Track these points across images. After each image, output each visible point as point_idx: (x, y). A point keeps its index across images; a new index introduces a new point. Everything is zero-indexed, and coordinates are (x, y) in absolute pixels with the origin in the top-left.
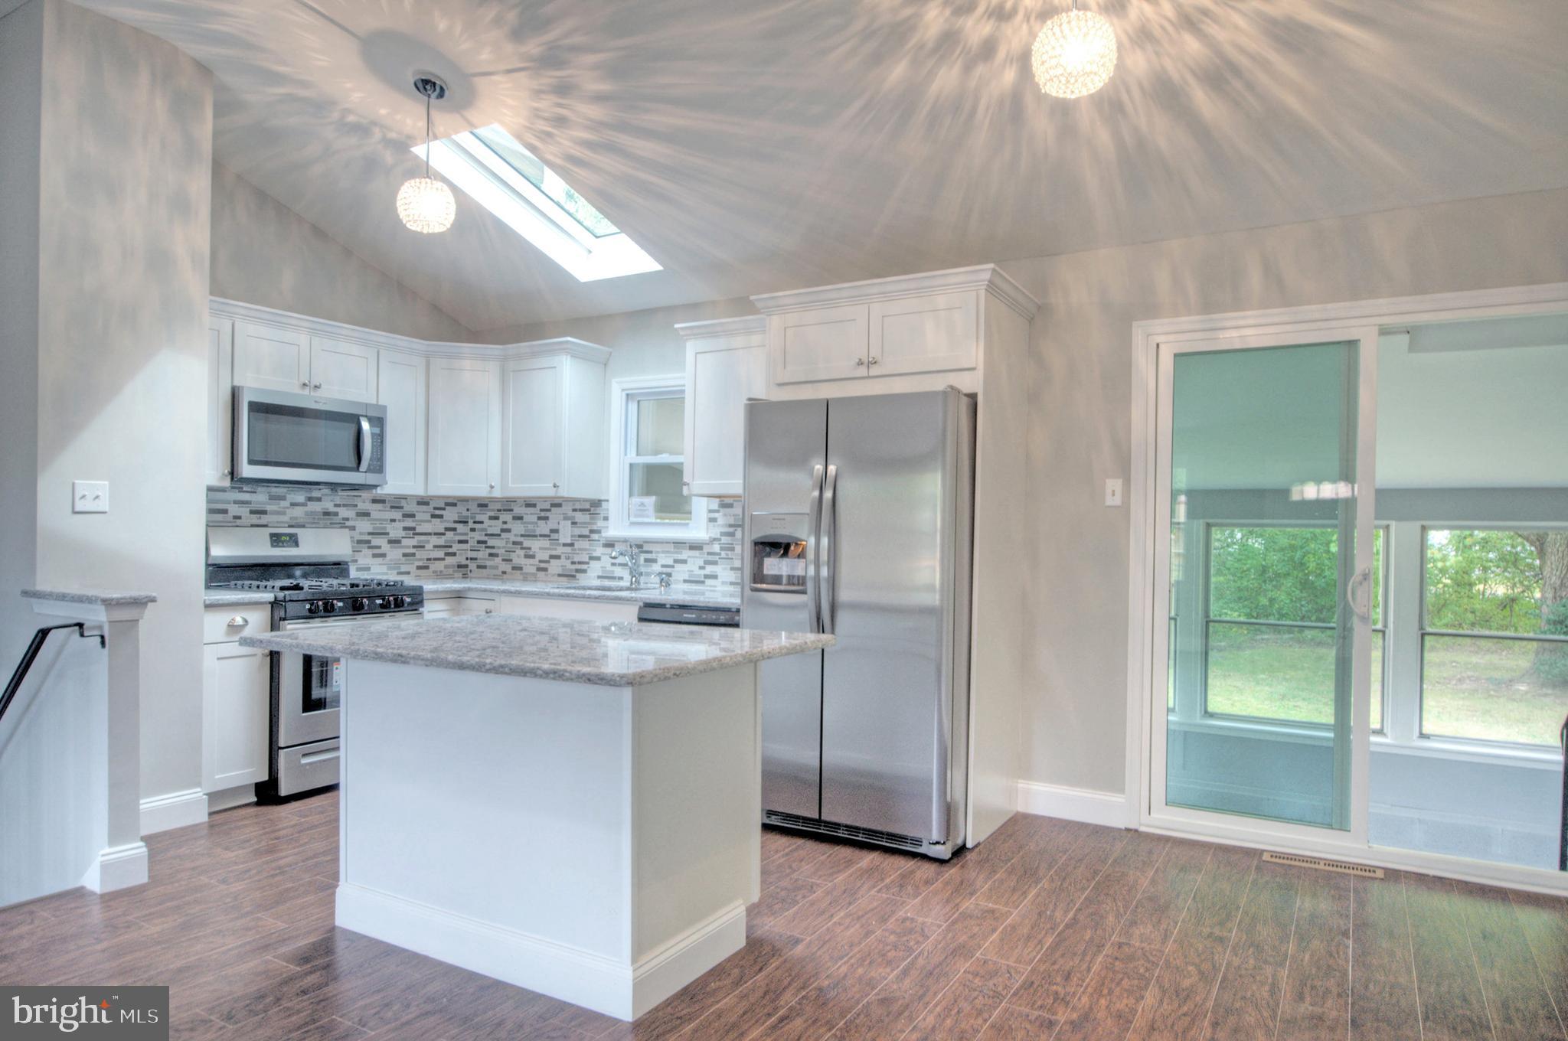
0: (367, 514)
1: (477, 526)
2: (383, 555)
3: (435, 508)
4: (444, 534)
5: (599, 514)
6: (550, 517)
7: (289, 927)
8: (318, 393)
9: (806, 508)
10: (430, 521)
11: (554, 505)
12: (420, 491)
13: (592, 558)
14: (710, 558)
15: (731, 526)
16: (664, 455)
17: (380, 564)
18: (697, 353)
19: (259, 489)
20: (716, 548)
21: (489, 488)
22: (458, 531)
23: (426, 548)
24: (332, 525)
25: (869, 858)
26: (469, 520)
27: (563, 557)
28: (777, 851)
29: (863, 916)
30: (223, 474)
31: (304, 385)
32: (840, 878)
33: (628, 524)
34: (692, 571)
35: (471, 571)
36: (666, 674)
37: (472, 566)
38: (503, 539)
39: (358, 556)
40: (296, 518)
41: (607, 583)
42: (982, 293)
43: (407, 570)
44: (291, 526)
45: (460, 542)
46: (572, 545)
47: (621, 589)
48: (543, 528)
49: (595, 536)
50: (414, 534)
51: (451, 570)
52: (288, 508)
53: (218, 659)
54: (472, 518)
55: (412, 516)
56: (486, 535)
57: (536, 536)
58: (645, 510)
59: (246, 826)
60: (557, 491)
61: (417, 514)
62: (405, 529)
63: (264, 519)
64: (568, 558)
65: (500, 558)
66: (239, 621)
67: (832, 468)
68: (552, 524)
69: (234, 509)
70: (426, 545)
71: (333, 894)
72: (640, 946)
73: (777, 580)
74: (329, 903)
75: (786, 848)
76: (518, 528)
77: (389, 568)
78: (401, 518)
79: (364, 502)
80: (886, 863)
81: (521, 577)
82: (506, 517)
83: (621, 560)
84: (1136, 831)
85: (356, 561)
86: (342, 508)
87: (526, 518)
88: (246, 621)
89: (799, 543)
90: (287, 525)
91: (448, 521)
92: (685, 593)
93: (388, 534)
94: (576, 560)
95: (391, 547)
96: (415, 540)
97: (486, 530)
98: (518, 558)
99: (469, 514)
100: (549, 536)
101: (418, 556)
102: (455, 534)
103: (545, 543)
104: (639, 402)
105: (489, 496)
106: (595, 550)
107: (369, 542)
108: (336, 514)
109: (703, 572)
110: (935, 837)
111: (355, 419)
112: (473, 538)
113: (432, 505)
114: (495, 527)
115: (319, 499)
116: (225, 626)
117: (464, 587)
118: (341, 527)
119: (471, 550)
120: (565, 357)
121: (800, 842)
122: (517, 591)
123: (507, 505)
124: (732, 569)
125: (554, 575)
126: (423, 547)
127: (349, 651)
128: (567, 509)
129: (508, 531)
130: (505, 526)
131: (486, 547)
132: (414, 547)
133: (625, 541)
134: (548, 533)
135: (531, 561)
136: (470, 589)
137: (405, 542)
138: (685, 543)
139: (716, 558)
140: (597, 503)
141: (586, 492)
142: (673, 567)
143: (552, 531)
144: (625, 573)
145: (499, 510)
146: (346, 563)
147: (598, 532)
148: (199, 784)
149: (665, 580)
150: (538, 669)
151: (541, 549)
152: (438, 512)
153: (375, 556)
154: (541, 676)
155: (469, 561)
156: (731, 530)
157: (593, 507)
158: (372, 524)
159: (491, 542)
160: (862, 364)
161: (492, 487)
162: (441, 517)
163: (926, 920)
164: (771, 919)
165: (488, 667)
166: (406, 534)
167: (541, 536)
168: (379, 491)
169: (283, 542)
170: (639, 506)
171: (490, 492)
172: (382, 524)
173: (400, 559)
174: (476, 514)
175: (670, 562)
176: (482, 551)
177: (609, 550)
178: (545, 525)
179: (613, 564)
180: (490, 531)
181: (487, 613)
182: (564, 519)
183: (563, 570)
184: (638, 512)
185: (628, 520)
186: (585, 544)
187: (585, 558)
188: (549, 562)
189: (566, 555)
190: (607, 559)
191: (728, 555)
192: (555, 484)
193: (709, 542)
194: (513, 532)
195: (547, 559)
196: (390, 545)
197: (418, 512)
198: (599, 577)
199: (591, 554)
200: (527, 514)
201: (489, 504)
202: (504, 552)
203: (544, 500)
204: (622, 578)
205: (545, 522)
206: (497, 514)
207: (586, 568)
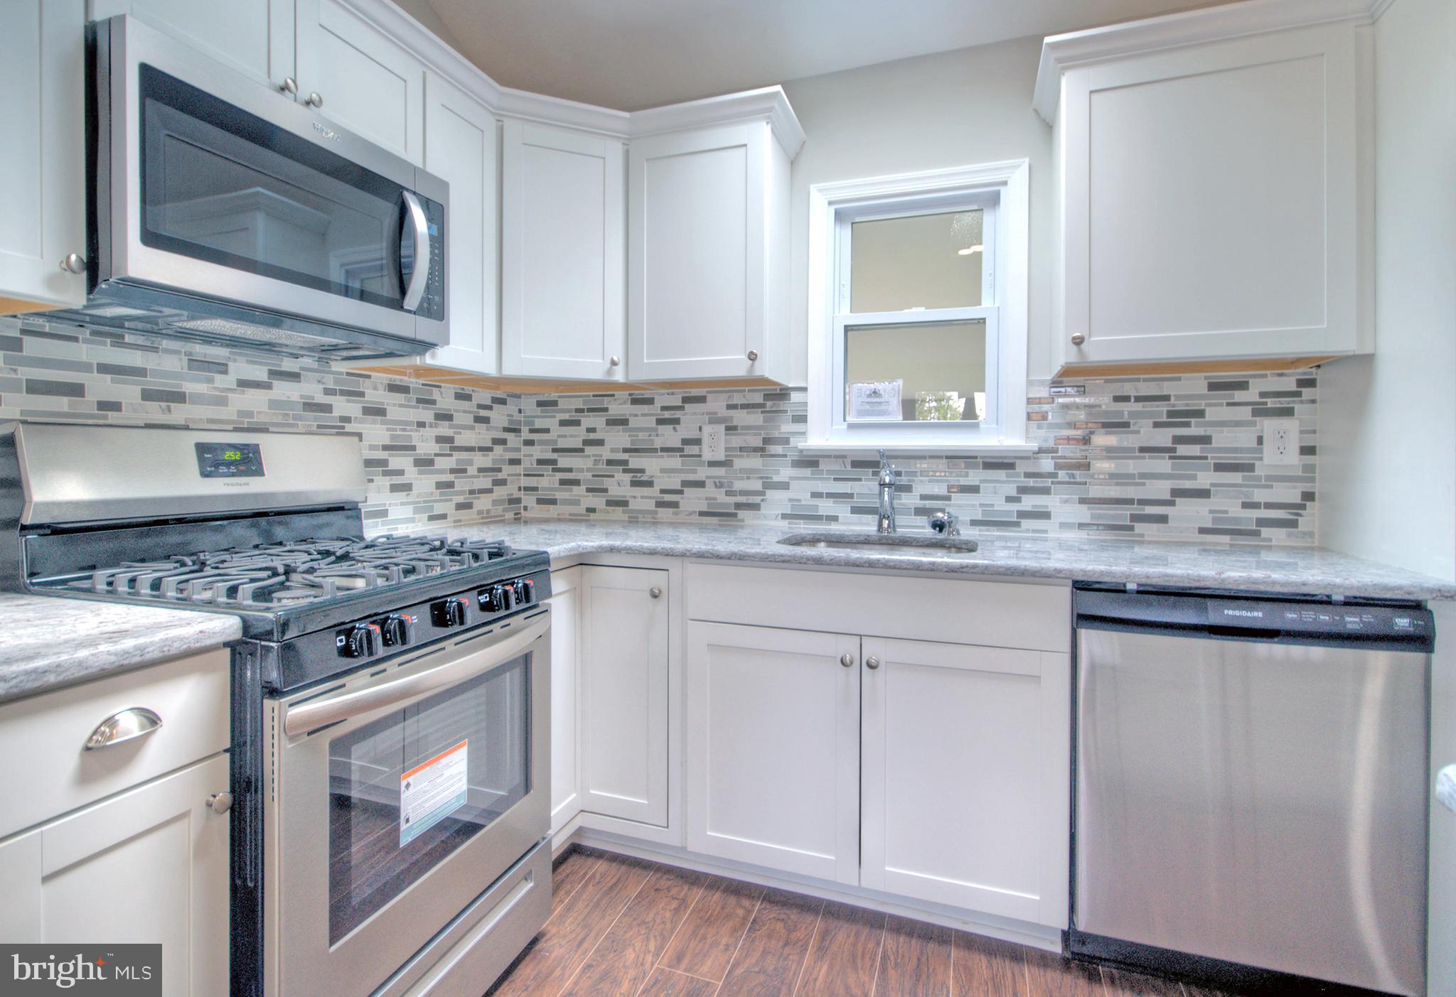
0: (381, 412)
1: (535, 436)
2: (407, 488)
3: (479, 405)
4: (490, 449)
5: (786, 412)
6: (683, 419)
8: (316, 114)
10: (472, 428)
11: (688, 398)
12: (489, 367)
13: (769, 485)
14: (1031, 482)
15: (1081, 426)
16: (916, 310)
17: (402, 504)
18: (1090, 93)
20: (1047, 464)
21: (608, 366)
22: (509, 445)
23: (468, 473)
24: (322, 429)
26: (525, 428)
27: (709, 483)
33: (846, 427)
35: (526, 508)
37: (529, 500)
38: (588, 456)
39: (370, 490)
40: (251, 414)
44: (236, 430)
45: (511, 462)
46: (726, 463)
49: (778, 449)
50: (452, 449)
51: (501, 508)
52: (232, 390)
54: (526, 423)
55: (449, 418)
56: (555, 450)
57: (655, 450)
58: (881, 403)
60: (754, 369)
61: (456, 415)
62: (440, 439)
63: (179, 413)
64: (719, 485)
65: (583, 488)
66: (130, 726)
68: (686, 430)
70: (469, 468)
76: (617, 439)
77: (416, 511)
78: (433, 421)
79: (375, 388)
81: (625, 517)
82: (598, 421)
85: (369, 500)
86: (338, 397)
87: (634, 423)
90: (233, 428)
91: (496, 428)
93: (413, 448)
94: (737, 488)
95: (420, 473)
96: (454, 458)
97: (555, 442)
98: (619, 485)
99: (521, 418)
100: (681, 450)
101: (457, 488)
102: (505, 450)
103: (674, 462)
104: (853, 225)
105: (606, 378)
106: (777, 472)
107: (383, 463)
108: (329, 408)
109: (1015, 507)
111: (399, 196)
112: (532, 455)
113: (471, 401)
114: (574, 437)
115: (295, 377)
117: (593, 545)
118: (338, 434)
119: (525, 475)
124: (1083, 501)
125: (691, 514)
128: (716, 403)
129: (600, 443)
130: (592, 436)
131: (554, 470)
132: (453, 471)
133: (839, 455)
134: (679, 446)
135: (645, 491)
136: (603, 549)
137: (439, 463)
138: (976, 457)
139: (1046, 482)
140: (780, 393)
142: (948, 498)
143: (686, 442)
145: (577, 410)
146: (356, 504)
151: (663, 471)
152: (482, 413)
153: (395, 488)
155: (522, 492)
157: (770, 401)
158: (388, 430)
159: (564, 461)
161: (614, 363)
166: (441, 449)
169: (227, 465)
170: (869, 396)
171: (609, 372)
172: (404, 430)
173: (432, 493)
174: (535, 417)
175: (940, 489)
176: (547, 476)
177: (807, 472)
178: (672, 432)
179: (815, 495)
180: (562, 444)
181: (655, 596)
182: (710, 422)
183: (709, 504)
184: (868, 407)
185: (845, 420)
186: (754, 462)
187: (757, 485)
188: (681, 492)
189: (717, 480)
190: (802, 488)
191: (1073, 476)
192: (752, 353)
193: (1031, 454)
194: (608, 446)
195: (678, 487)
196: (417, 468)
197: (456, 411)
198: (784, 516)
199: (767, 478)
200: (636, 415)
201: (561, 401)
202: (591, 478)
203: (666, 391)
204: (834, 519)
205: (672, 426)
206: (576, 416)
207: (758, 502)
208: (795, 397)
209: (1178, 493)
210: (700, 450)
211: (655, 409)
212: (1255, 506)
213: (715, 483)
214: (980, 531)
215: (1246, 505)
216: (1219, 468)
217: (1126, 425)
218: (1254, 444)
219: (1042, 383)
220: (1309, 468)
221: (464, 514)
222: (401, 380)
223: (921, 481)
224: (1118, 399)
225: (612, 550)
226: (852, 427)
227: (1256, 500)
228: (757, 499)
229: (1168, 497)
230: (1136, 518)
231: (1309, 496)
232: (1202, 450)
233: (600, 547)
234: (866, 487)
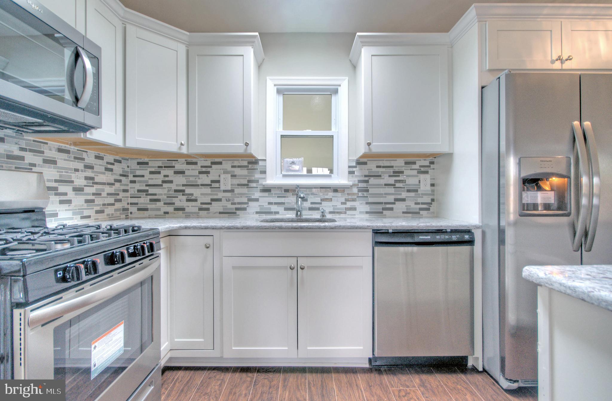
0: (53, 162)
1: (136, 179)
2: (69, 202)
3: (108, 163)
4: (113, 184)
5: (257, 169)
6: (211, 171)
10: (104, 173)
11: (214, 162)
13: (250, 200)
14: (350, 197)
15: (366, 176)
17: (66, 210)
18: (372, 55)
20: (355, 190)
21: (179, 146)
22: (123, 183)
23: (102, 195)
24: (18, 169)
26: (129, 175)
27: (223, 199)
33: (281, 176)
35: (131, 213)
37: (132, 209)
38: (165, 188)
43: (89, 215)
45: (124, 191)
46: (232, 191)
49: (254, 185)
50: (93, 183)
51: (119, 213)
54: (131, 173)
55: (91, 167)
56: (146, 185)
57: (198, 185)
58: (295, 167)
60: (246, 150)
61: (95, 166)
62: (86, 178)
64: (228, 200)
65: (162, 203)
68: (213, 176)
70: (102, 193)
76: (180, 180)
77: (74, 214)
79: (50, 150)
81: (184, 216)
82: (170, 172)
87: (187, 173)
91: (116, 174)
93: (72, 182)
94: (236, 201)
95: (76, 194)
96: (95, 188)
97: (147, 181)
98: (180, 201)
99: (129, 170)
100: (211, 185)
101: (96, 203)
102: (121, 185)
103: (208, 190)
104: (283, 95)
105: (179, 151)
106: (254, 194)
107: (56, 189)
108: (22, 158)
112: (134, 188)
114: (158, 179)
119: (131, 197)
124: (367, 203)
125: (215, 213)
129: (171, 182)
130: (167, 179)
131: (147, 195)
132: (94, 194)
133: (279, 187)
134: (210, 183)
135: (193, 203)
138: (330, 188)
139: (355, 197)
140: (255, 161)
142: (321, 203)
143: (213, 181)
145: (159, 167)
146: (42, 209)
151: (202, 194)
152: (110, 166)
153: (62, 202)
155: (129, 205)
156: (366, 179)
157: (251, 164)
158: (58, 172)
159: (151, 190)
161: (182, 144)
162: (111, 170)
166: (87, 183)
170: (290, 164)
171: (180, 148)
172: (67, 172)
173: (83, 205)
174: (137, 170)
175: (318, 200)
176: (143, 197)
177: (266, 194)
178: (206, 177)
179: (270, 203)
180: (151, 182)
181: (208, 248)
182: (224, 173)
183: (224, 209)
184: (290, 168)
185: (281, 173)
186: (244, 190)
187: (245, 200)
188: (211, 204)
189: (227, 198)
190: (264, 200)
191: (363, 194)
192: (246, 143)
193: (349, 187)
194: (175, 183)
195: (210, 201)
196: (74, 192)
197: (95, 164)
198: (257, 213)
199: (249, 197)
200: (189, 170)
201: (150, 163)
202: (166, 198)
203: (203, 159)
204: (277, 213)
205: (206, 175)
206: (158, 170)
207: (246, 207)
208: (261, 163)
209: (397, 200)
210: (220, 185)
211: (198, 167)
212: (418, 204)
213: (226, 199)
214: (332, 215)
215: (416, 204)
216: (409, 191)
217: (380, 176)
218: (418, 183)
219: (353, 160)
220: (433, 191)
221: (100, 216)
222: (65, 147)
223: (311, 197)
224: (378, 167)
225: (186, 228)
227: (419, 202)
228: (245, 206)
229: (393, 201)
230: (384, 209)
231: (433, 200)
232: (403, 185)
233: (180, 227)
234: (291, 200)
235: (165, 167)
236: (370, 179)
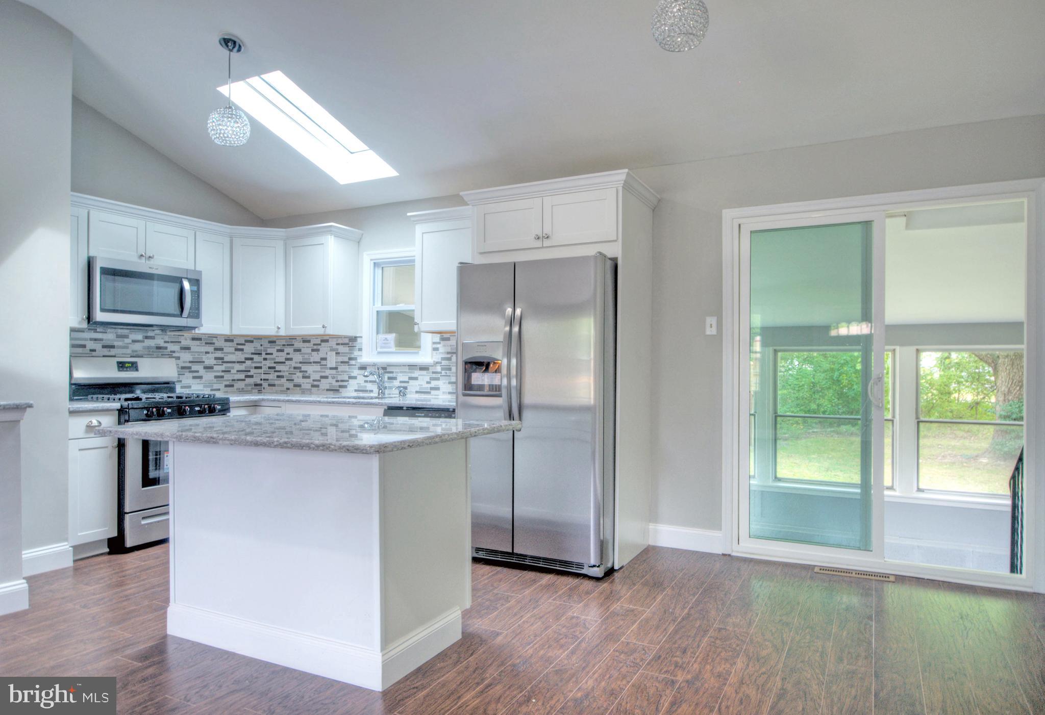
0: (188, 348)
1: (268, 357)
2: (201, 377)
3: (237, 344)
4: (244, 362)
5: (356, 346)
6: (321, 349)
7: (132, 637)
8: (152, 262)
9: (500, 338)
10: (234, 353)
11: (323, 341)
12: (226, 331)
13: (350, 377)
14: (434, 376)
15: (448, 353)
16: (401, 305)
17: (198, 384)
18: (423, 233)
19: (109, 330)
20: (439, 369)
21: (277, 329)
22: (255, 360)
23: (232, 372)
24: (163, 356)
25: (547, 579)
26: (263, 353)
27: (330, 376)
28: (483, 576)
29: (543, 616)
30: (83, 319)
31: (142, 256)
32: (527, 592)
33: (376, 353)
34: (422, 385)
35: (264, 388)
36: (402, 446)
37: (265, 384)
38: (287, 365)
39: (181, 378)
40: (136, 351)
41: (361, 394)
42: (620, 189)
43: (219, 388)
44: (131, 357)
45: (256, 368)
46: (336, 368)
47: (372, 398)
48: (316, 357)
49: (353, 362)
50: (222, 362)
51: (250, 387)
52: (130, 344)
53: (79, 450)
54: (264, 351)
55: (221, 349)
56: (275, 363)
57: (311, 363)
58: (388, 343)
59: (101, 568)
60: (325, 331)
61: (224, 348)
62: (216, 358)
63: (113, 352)
64: (333, 378)
65: (285, 379)
66: (95, 423)
67: (518, 312)
68: (322, 354)
69: (90, 345)
70: (232, 370)
71: (166, 613)
72: (386, 640)
73: (481, 387)
74: (163, 618)
75: (489, 573)
76: (297, 357)
77: (204, 387)
78: (213, 351)
79: (186, 340)
80: (559, 580)
81: (300, 391)
82: (289, 350)
83: (371, 378)
84: (729, 555)
85: (181, 381)
86: (170, 344)
87: (303, 350)
88: (100, 423)
89: (496, 362)
90: (129, 356)
91: (247, 353)
92: (417, 400)
93: (204, 362)
94: (339, 379)
95: (206, 372)
96: (224, 366)
97: (274, 359)
98: (298, 378)
99: (262, 348)
101: (225, 378)
102: (252, 362)
103: (317, 368)
104: (383, 268)
105: (277, 334)
106: (353, 372)
107: (190, 368)
108: (166, 348)
109: (429, 386)
110: (592, 562)
111: (179, 280)
112: (266, 365)
113: (235, 342)
114: (281, 357)
115: (152, 338)
116: (84, 428)
117: (259, 399)
118: (169, 357)
119: (264, 374)
120: (330, 236)
121: (499, 569)
122: (297, 400)
123: (290, 341)
124: (450, 383)
125: (323, 390)
126: (230, 371)
127: (175, 436)
128: (332, 343)
129: (291, 359)
130: (288, 356)
131: (275, 371)
132: (223, 371)
133: (374, 365)
134: (319, 361)
135: (307, 380)
136: (263, 400)
137: (216, 368)
138: (416, 366)
139: (438, 375)
140: (354, 339)
141: (346, 331)
142: (408, 382)
143: (323, 359)
144: (375, 388)
145: (284, 345)
146: (174, 383)
147: (355, 359)
148: (66, 540)
149: (403, 391)
150: (312, 443)
151: (314, 372)
152: (240, 347)
153: (194, 378)
154: (314, 448)
155: (263, 381)
156: (449, 356)
157: (352, 341)
158: (192, 355)
159: (278, 367)
160: (538, 238)
161: (279, 328)
162: (242, 350)
163: (588, 617)
164: (479, 620)
165: (275, 443)
166: (217, 362)
167: (314, 362)
168: (197, 331)
169: (127, 367)
170: (384, 340)
171: (277, 332)
172: (199, 355)
173: (212, 380)
174: (267, 348)
175: (406, 379)
176: (272, 374)
177: (363, 372)
178: (317, 355)
179: (366, 381)
180: (277, 360)
182: (330, 351)
183: (330, 386)
184: (383, 345)
185: (376, 350)
186: (346, 368)
187: (346, 377)
188: (320, 381)
189: (332, 376)
190: (361, 378)
191: (446, 373)
192: (324, 325)
193: (433, 364)
194: (294, 361)
195: (319, 379)
196: (205, 370)
197: (225, 346)
198: (355, 390)
199: (350, 374)
201: (277, 342)
202: (288, 375)
203: (316, 337)
205: (317, 353)
206: (283, 348)
207: (346, 384)
208: (359, 339)
210: (327, 363)
219: (437, 336)
223: (400, 375)
225: (267, 400)
226: (379, 353)
235: (288, 345)
236: (452, 356)
